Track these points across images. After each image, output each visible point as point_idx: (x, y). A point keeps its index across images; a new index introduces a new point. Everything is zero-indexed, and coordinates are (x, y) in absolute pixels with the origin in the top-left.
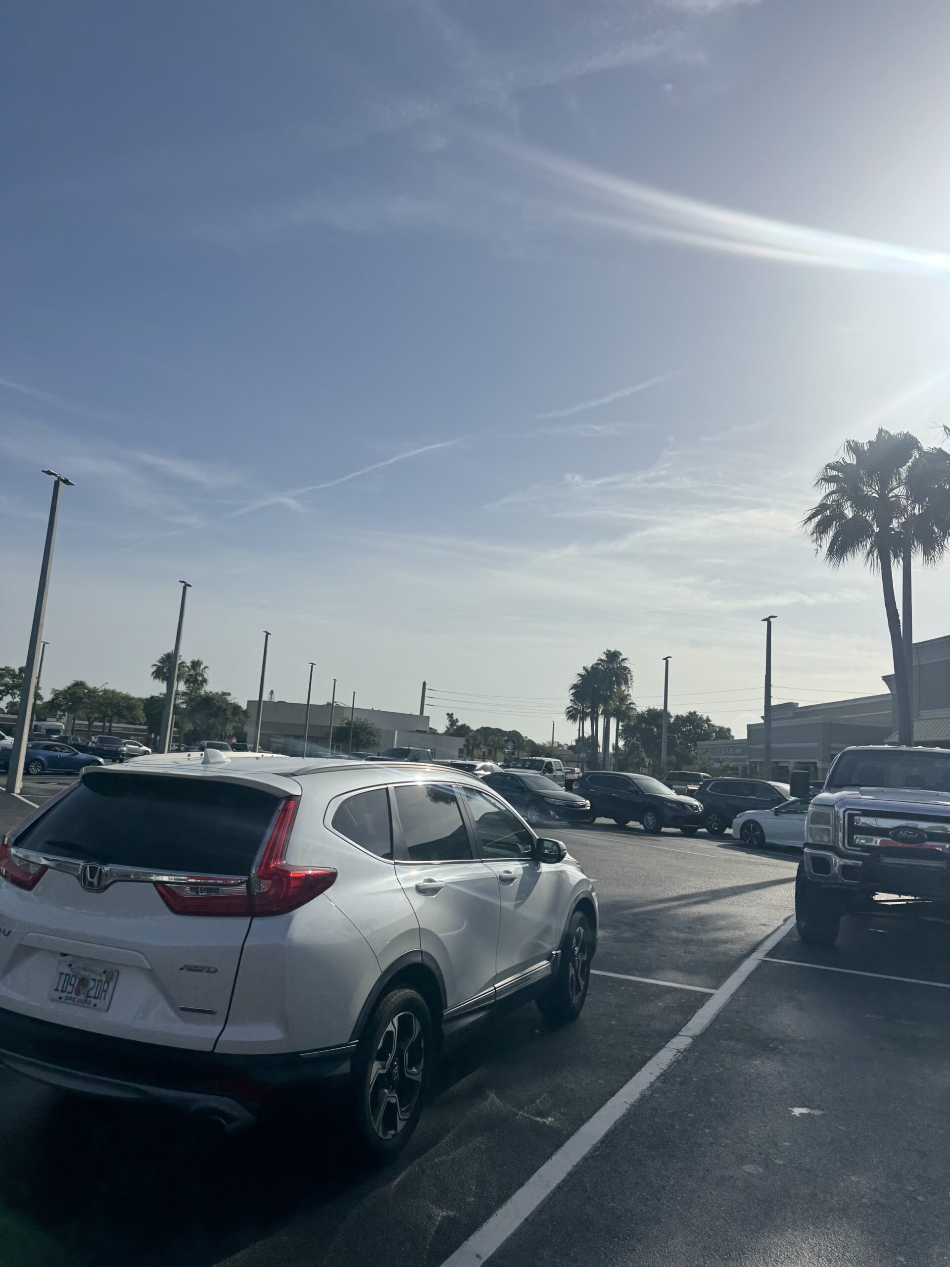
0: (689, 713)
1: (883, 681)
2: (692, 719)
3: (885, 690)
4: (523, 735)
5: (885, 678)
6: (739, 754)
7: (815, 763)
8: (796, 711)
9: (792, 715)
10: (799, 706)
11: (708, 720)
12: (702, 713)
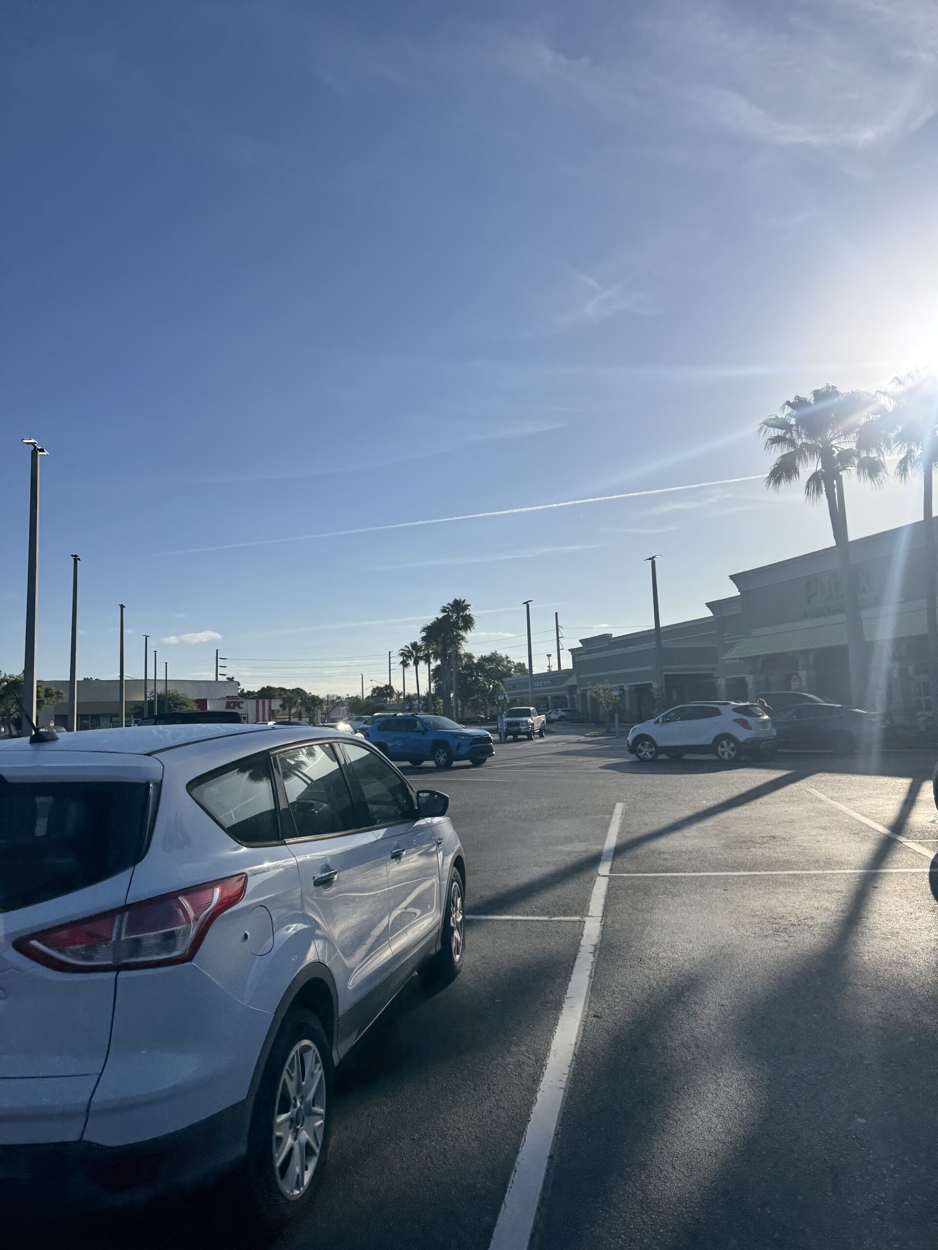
0: (491, 653)
1: (707, 607)
2: (494, 659)
3: (708, 613)
4: (307, 692)
5: (709, 605)
6: (548, 685)
7: (651, 684)
8: (611, 641)
9: (607, 645)
10: (613, 637)
11: (507, 657)
12: (502, 653)
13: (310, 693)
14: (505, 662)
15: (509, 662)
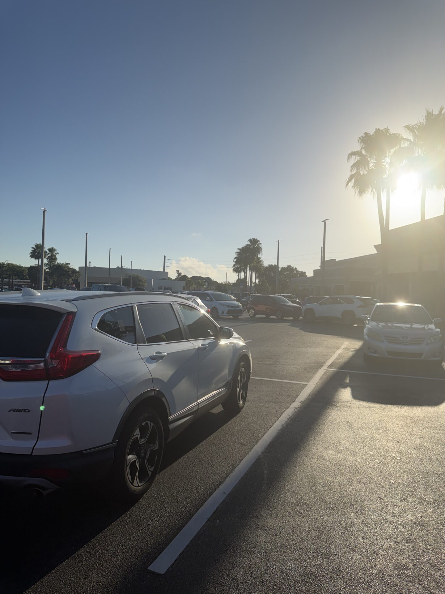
0: (287, 266)
1: (375, 248)
2: (289, 269)
4: (212, 279)
6: (310, 283)
7: (344, 285)
8: (335, 263)
9: (333, 265)
10: (336, 260)
11: (296, 269)
13: (214, 280)
14: (295, 271)
15: (297, 271)
